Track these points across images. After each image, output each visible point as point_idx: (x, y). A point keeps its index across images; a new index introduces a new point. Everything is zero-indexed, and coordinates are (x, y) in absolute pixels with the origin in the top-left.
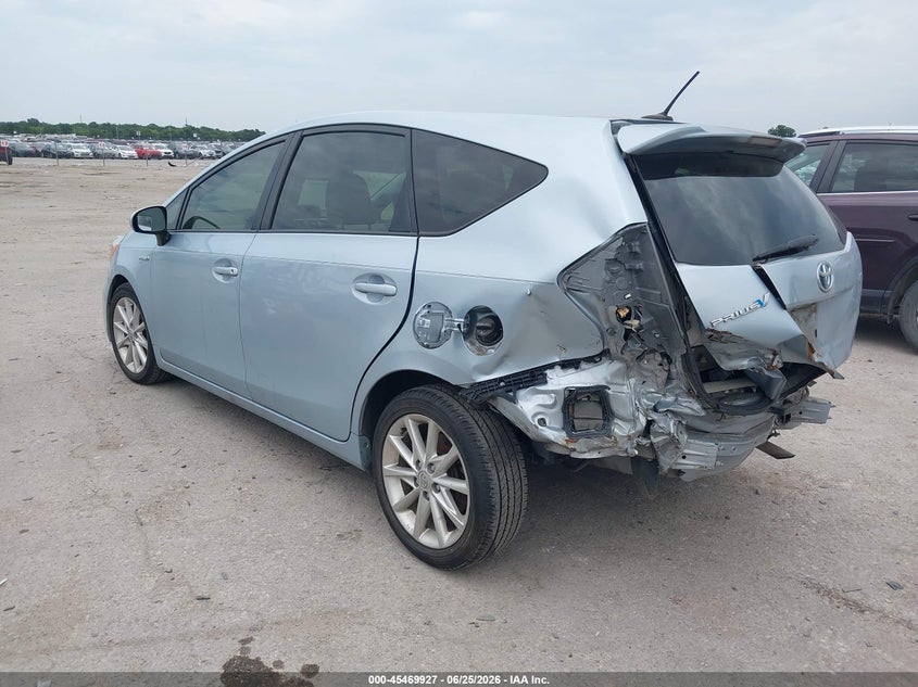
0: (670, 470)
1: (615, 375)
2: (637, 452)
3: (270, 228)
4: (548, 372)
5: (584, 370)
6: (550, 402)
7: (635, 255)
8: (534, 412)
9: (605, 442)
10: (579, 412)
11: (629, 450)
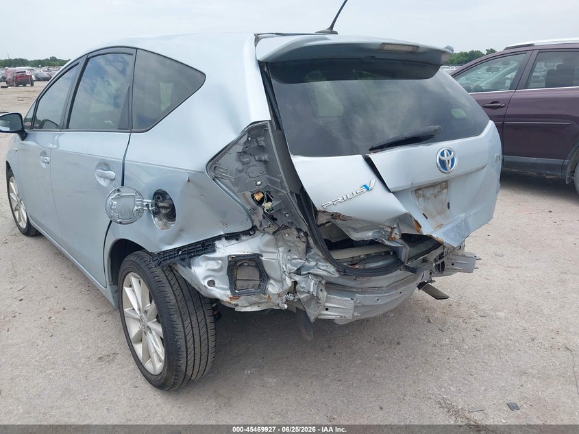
0: (317, 320)
1: (266, 245)
2: (286, 306)
3: (67, 127)
4: (217, 243)
5: (244, 241)
6: (216, 267)
7: (262, 149)
8: (204, 276)
9: (261, 298)
10: (242, 274)
11: (280, 304)
